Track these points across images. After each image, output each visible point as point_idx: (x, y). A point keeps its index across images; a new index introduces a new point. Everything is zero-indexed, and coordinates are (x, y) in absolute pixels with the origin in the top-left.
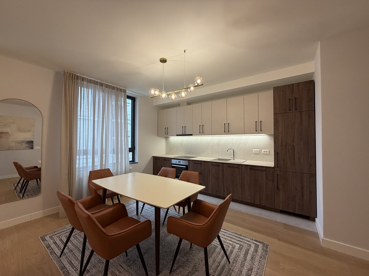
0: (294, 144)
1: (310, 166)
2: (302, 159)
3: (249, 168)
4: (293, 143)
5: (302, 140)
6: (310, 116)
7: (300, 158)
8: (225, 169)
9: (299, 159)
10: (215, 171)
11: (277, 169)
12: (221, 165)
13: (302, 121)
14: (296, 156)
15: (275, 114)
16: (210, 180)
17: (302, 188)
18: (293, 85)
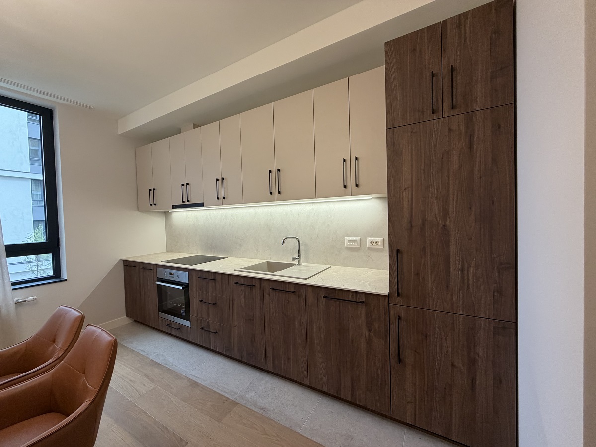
0: (448, 223)
1: (496, 294)
2: (471, 270)
3: (322, 294)
4: (445, 219)
5: (473, 209)
6: (499, 127)
7: (466, 266)
8: (267, 296)
9: (462, 270)
10: (243, 300)
11: (398, 300)
12: (258, 285)
13: (471, 146)
14: (451, 260)
15: (391, 128)
16: (236, 324)
17: (472, 362)
18: (443, 25)
